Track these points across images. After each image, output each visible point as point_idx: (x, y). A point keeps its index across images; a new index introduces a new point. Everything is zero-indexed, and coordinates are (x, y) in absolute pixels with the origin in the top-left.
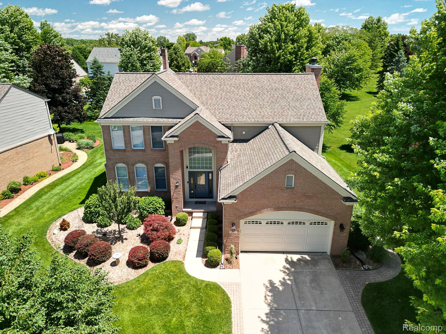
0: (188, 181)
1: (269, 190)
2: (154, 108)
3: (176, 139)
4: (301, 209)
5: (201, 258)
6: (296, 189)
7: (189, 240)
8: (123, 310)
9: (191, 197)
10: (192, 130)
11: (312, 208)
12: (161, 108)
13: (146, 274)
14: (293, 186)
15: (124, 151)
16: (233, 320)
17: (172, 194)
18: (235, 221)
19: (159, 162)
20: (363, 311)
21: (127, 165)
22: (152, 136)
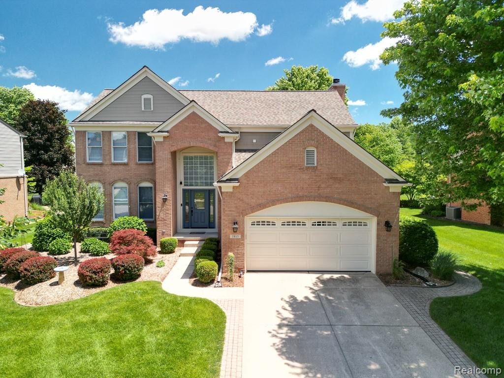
0: (182, 203)
1: (284, 170)
2: (143, 109)
3: (166, 134)
4: (328, 199)
5: (188, 280)
6: (319, 168)
8: (49, 328)
9: (184, 227)
10: (186, 124)
11: (344, 197)
12: (152, 109)
14: (316, 165)
15: (101, 165)
16: (226, 336)
17: (157, 214)
18: (238, 219)
19: (146, 180)
20: (436, 325)
21: (104, 184)
22: (139, 145)
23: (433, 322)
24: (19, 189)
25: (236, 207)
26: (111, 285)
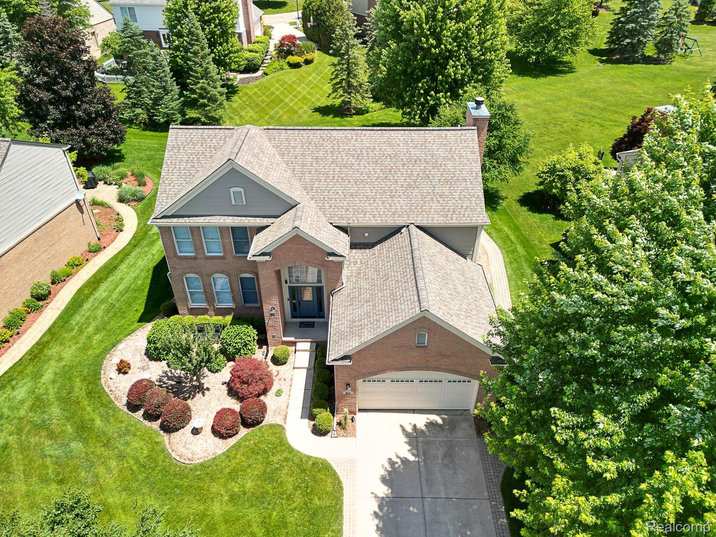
0: (288, 298)
2: (233, 203)
3: (267, 258)
4: (435, 369)
5: (307, 421)
6: (429, 347)
7: (293, 388)
9: (293, 317)
10: (290, 245)
11: (451, 368)
13: (237, 446)
14: (426, 344)
15: (195, 258)
16: (344, 513)
17: (266, 322)
18: (350, 382)
19: (246, 272)
20: (501, 499)
21: (201, 275)
22: (234, 239)
23: (500, 494)
24: (82, 212)
25: (349, 374)
26: (243, 431)
